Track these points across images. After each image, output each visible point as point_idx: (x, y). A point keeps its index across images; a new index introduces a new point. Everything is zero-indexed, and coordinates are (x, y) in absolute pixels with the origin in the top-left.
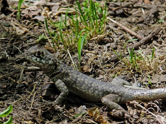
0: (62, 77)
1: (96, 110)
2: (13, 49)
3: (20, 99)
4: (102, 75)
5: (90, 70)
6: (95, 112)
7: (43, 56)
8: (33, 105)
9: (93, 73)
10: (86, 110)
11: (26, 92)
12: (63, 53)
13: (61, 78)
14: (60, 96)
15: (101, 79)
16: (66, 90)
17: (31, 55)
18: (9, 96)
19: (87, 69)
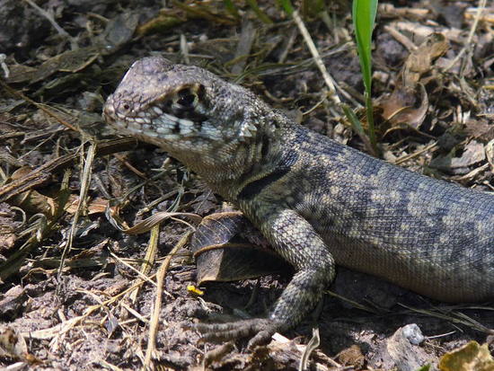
0: (292, 195)
1: (480, 355)
2: (25, 22)
3: (90, 309)
4: (479, 141)
5: (417, 119)
6: (473, 364)
7: (207, 104)
8: (156, 338)
9: (431, 133)
10: (422, 345)
11: (113, 265)
12: (274, 31)
13: (290, 200)
14: (291, 290)
15: (476, 166)
16: (323, 254)
17: (146, 111)
18: (34, 294)
19: (402, 112)
